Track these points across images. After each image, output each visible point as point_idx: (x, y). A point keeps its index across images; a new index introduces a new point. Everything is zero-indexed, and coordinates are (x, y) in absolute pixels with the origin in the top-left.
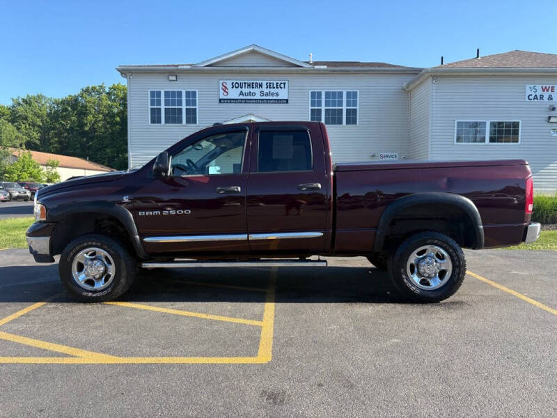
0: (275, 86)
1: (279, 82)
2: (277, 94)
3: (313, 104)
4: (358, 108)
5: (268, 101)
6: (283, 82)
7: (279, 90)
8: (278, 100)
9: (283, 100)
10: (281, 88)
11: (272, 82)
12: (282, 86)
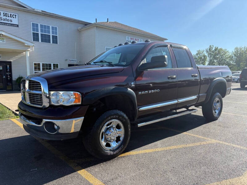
0: (9, 15)
1: (12, 14)
2: (11, 21)
3: (34, 30)
4: (58, 35)
5: (5, 24)
6: (14, 14)
7: (12, 19)
8: (12, 24)
9: (15, 25)
10: (14, 18)
11: (7, 13)
12: (14, 16)
